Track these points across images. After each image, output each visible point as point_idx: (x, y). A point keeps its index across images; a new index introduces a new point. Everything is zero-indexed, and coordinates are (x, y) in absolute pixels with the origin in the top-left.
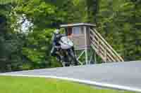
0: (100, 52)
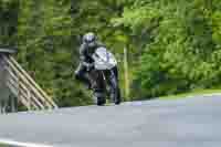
0: (20, 93)
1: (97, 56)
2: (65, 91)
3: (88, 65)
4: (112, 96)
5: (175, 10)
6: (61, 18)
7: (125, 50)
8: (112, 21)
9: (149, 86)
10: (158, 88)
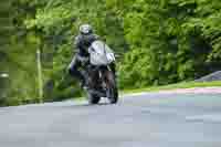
1: (93, 50)
4: (108, 93)
5: (88, 11)
7: (38, 52)
8: (26, 22)
9: (61, 88)
10: (71, 89)
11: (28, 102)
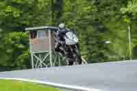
2: (91, 53)
3: (62, 42)
6: (89, 7)
8: (121, 9)
11: (122, 59)
